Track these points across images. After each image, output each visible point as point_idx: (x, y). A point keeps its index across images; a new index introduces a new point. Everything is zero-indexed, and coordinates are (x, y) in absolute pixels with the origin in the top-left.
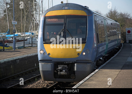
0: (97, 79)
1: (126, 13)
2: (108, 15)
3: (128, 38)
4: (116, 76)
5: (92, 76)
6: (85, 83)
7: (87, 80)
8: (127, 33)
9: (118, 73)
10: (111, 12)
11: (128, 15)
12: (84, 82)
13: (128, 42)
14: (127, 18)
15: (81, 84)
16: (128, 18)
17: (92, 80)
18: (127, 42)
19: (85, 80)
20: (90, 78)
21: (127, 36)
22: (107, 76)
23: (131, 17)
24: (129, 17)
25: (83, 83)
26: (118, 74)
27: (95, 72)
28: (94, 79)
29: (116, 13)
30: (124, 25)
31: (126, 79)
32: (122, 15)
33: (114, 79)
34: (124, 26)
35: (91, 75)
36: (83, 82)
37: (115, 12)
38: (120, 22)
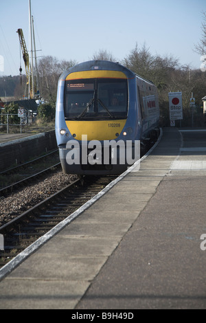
0: (102, 214)
1: (169, 58)
2: (129, 61)
3: (175, 115)
4: (144, 206)
5: (90, 206)
6: (73, 223)
7: (78, 215)
8: (171, 104)
9: (149, 198)
10: (136, 55)
11: (173, 61)
12: (72, 221)
13: (174, 125)
14: (172, 69)
15: (65, 227)
16: (174, 69)
17: (90, 216)
18: (171, 125)
19: (74, 217)
20: (84, 210)
21: (170, 110)
22: (124, 205)
23: (180, 66)
24: (175, 67)
25: (68, 224)
26: (149, 201)
27: (98, 197)
28: (95, 214)
29: (148, 56)
30: (166, 85)
31: (167, 211)
32: (159, 62)
33: (139, 212)
34: (164, 88)
35: (88, 205)
36: (69, 220)
37: (144, 56)
38: (156, 77)
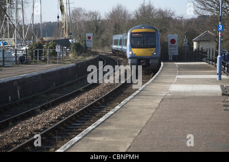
0: (118, 122)
1: (168, 10)
2: (139, 12)
3: (173, 51)
4: (150, 117)
5: (110, 117)
6: (97, 128)
7: (101, 123)
8: (170, 44)
9: (153, 111)
10: (144, 7)
11: (171, 12)
12: (96, 127)
13: (172, 59)
14: (170, 19)
15: (91, 131)
16: (172, 19)
17: (109, 124)
18: (170, 59)
19: (98, 124)
20: (105, 120)
21: (169, 48)
22: (135, 116)
23: (176, 16)
24: (173, 16)
25: (93, 129)
26: (154, 114)
27: (115, 110)
28: (113, 122)
29: (152, 8)
30: (166, 30)
31: (167, 121)
32: (161, 13)
33: (146, 122)
34: (165, 32)
35: (108, 116)
36: (94, 127)
37: (150, 8)
38: (158, 24)
